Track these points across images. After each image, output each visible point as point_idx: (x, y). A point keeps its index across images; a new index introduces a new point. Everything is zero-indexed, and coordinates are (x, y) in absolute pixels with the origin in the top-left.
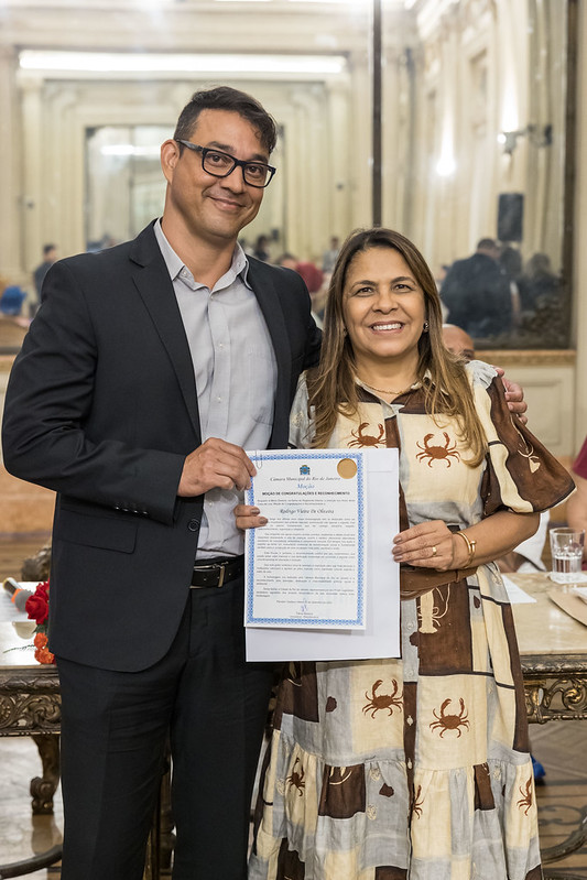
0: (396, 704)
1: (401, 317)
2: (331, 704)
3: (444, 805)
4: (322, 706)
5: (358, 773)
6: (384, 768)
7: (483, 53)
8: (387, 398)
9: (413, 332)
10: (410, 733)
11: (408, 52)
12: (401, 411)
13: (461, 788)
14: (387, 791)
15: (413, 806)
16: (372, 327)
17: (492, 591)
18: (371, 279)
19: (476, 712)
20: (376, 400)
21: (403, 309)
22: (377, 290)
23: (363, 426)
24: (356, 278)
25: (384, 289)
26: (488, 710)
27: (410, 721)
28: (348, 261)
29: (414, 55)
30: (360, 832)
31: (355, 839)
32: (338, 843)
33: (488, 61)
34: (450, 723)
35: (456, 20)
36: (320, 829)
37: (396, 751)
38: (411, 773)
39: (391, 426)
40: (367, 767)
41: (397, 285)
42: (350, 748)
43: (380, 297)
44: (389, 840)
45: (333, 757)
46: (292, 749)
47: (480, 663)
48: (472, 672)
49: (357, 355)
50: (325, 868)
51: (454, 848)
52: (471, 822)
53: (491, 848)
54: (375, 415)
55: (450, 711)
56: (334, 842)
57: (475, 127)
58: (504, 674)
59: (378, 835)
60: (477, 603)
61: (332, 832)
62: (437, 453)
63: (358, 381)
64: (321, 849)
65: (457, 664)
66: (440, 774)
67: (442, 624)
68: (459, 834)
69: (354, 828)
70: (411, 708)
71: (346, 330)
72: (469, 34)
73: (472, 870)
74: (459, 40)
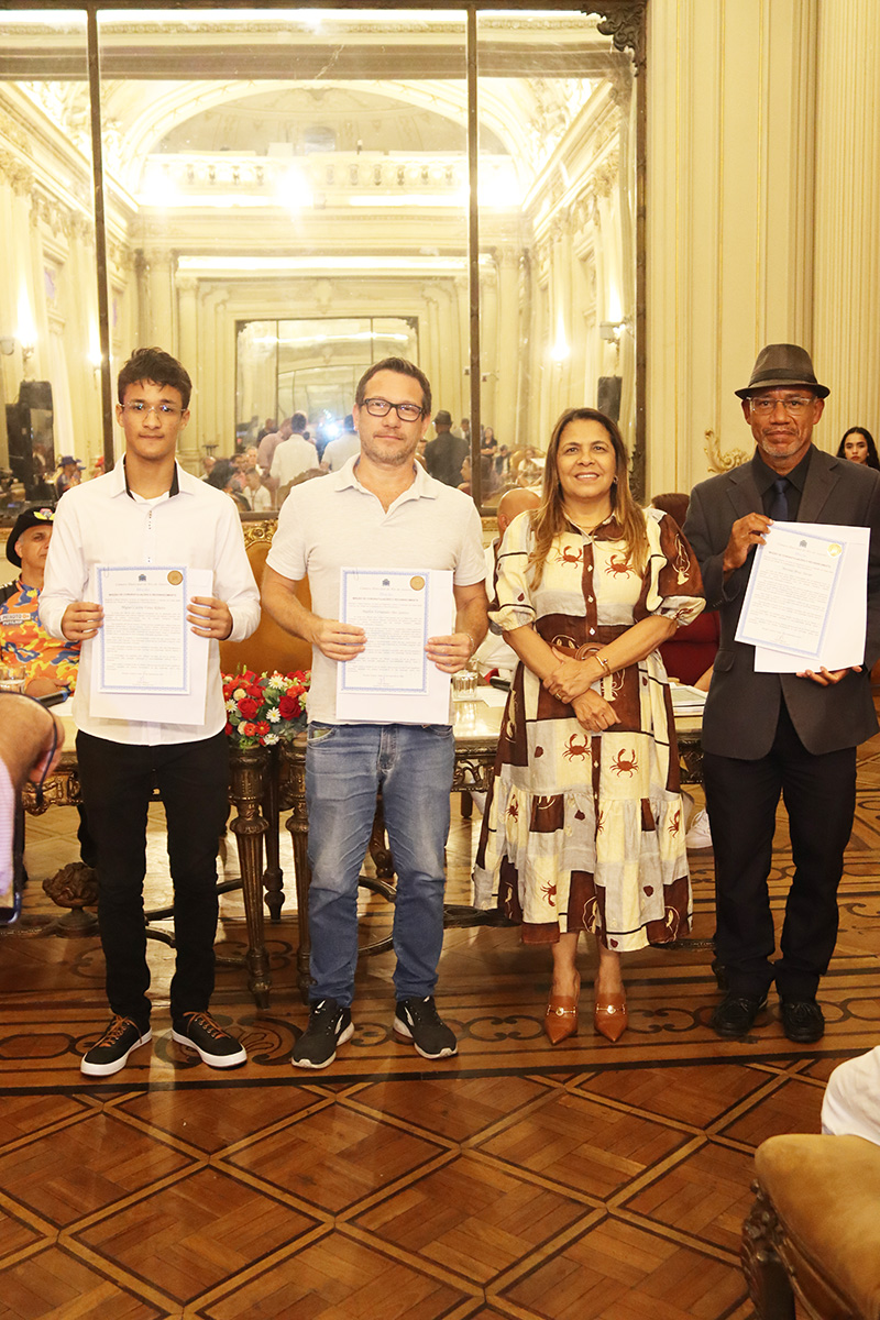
0: (587, 752)
1: (597, 470)
2: (539, 752)
3: (620, 826)
4: (531, 754)
5: (559, 800)
6: (578, 799)
7: (590, 254)
8: (586, 532)
9: (605, 481)
10: (596, 773)
11: (526, 251)
12: (596, 540)
13: (632, 813)
14: (580, 816)
15: (598, 826)
16: (576, 476)
17: (656, 674)
18: (577, 442)
19: (642, 760)
20: (579, 532)
21: (599, 465)
22: (581, 450)
23: (567, 548)
24: (566, 442)
25: (586, 449)
26: (650, 761)
27: (596, 764)
28: (561, 430)
29: (530, 255)
30: (560, 844)
31: (556, 847)
32: (546, 850)
33: (595, 261)
34: (625, 766)
35: (567, 222)
36: (530, 841)
37: (587, 786)
38: (597, 802)
39: (588, 549)
40: (566, 797)
41: (595, 447)
42: (554, 783)
43: (583, 454)
44: (581, 852)
45: (541, 789)
46: (510, 790)
47: (645, 727)
48: (639, 731)
49: (567, 499)
50: (535, 868)
51: (626, 856)
52: (639, 839)
53: (652, 859)
54: (575, 543)
55: (626, 757)
56: (541, 849)
57: (586, 318)
58: (662, 734)
59: (573, 848)
60: (645, 682)
61: (541, 845)
62: (619, 568)
63: (567, 517)
64: (531, 856)
65: (630, 725)
66: (617, 803)
67: (620, 695)
68: (630, 846)
69: (556, 839)
70: (597, 756)
71: (559, 479)
72: (578, 236)
73: (639, 873)
74: (571, 240)
